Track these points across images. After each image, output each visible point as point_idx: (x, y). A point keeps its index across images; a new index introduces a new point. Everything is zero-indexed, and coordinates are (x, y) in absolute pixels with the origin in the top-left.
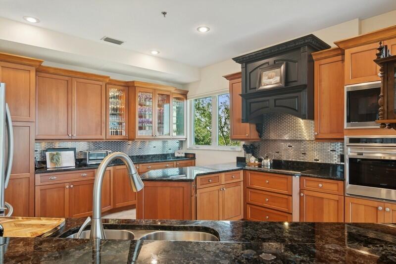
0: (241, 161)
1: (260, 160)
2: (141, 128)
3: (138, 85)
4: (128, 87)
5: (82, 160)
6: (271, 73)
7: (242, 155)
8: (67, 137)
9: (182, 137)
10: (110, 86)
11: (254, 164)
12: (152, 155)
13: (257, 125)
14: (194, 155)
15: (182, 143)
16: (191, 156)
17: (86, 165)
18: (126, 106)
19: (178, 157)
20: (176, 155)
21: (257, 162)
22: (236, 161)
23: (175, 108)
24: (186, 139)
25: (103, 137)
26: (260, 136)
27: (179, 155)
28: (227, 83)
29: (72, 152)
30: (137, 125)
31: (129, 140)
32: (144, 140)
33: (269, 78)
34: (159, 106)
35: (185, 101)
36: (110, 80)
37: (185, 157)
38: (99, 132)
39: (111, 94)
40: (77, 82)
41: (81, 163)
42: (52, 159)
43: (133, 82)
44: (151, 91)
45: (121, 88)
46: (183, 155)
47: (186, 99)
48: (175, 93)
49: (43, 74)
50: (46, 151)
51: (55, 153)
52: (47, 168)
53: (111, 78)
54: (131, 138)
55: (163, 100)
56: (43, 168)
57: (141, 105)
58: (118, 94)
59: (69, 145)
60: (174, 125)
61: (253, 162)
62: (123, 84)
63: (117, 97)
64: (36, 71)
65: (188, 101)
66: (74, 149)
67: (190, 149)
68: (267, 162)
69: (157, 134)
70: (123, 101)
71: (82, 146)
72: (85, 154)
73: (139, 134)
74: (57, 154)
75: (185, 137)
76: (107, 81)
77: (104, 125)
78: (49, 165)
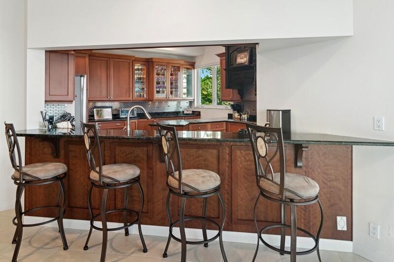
0: (230, 116)
1: (241, 115)
2: (158, 92)
3: (155, 61)
4: (148, 62)
5: (116, 115)
6: (242, 55)
7: (231, 112)
8: (107, 99)
9: (191, 98)
10: (135, 62)
11: (237, 118)
12: (167, 112)
13: (239, 90)
14: (200, 112)
15: (191, 103)
16: (196, 113)
17: (119, 118)
18: (146, 76)
19: (187, 114)
20: (185, 113)
21: (239, 117)
22: (227, 116)
23: (186, 76)
24: (194, 100)
25: (131, 98)
26: (242, 98)
27: (188, 113)
28: (218, 59)
29: (110, 109)
30: (155, 90)
31: (149, 101)
32: (160, 101)
33: (241, 59)
34: (172, 75)
35: (193, 70)
36: (136, 58)
37: (192, 114)
38: (128, 96)
39: (136, 67)
40: (113, 61)
41: (116, 116)
42: (98, 114)
43: (152, 59)
44: (165, 64)
45: (144, 63)
46: (191, 112)
47: (194, 69)
48: (184, 65)
49: (92, 58)
50: (94, 108)
51: (99, 109)
52: (94, 119)
53: (136, 56)
54: (150, 99)
55: (175, 70)
56: (92, 119)
57: (158, 74)
58: (141, 67)
59: (107, 104)
60: (184, 89)
61: (236, 117)
62: (144, 60)
63: (141, 69)
64: (89, 56)
65: (196, 70)
66: (111, 107)
67: (197, 108)
68: (245, 117)
69: (170, 96)
70: (145, 72)
71: (116, 105)
72: (119, 111)
73: (157, 96)
74: (101, 110)
75: (193, 98)
76: (133, 58)
77: (131, 90)
78: (96, 118)
